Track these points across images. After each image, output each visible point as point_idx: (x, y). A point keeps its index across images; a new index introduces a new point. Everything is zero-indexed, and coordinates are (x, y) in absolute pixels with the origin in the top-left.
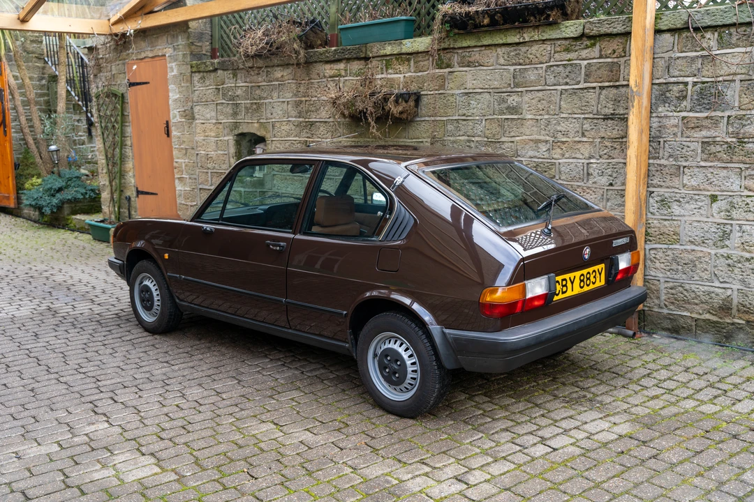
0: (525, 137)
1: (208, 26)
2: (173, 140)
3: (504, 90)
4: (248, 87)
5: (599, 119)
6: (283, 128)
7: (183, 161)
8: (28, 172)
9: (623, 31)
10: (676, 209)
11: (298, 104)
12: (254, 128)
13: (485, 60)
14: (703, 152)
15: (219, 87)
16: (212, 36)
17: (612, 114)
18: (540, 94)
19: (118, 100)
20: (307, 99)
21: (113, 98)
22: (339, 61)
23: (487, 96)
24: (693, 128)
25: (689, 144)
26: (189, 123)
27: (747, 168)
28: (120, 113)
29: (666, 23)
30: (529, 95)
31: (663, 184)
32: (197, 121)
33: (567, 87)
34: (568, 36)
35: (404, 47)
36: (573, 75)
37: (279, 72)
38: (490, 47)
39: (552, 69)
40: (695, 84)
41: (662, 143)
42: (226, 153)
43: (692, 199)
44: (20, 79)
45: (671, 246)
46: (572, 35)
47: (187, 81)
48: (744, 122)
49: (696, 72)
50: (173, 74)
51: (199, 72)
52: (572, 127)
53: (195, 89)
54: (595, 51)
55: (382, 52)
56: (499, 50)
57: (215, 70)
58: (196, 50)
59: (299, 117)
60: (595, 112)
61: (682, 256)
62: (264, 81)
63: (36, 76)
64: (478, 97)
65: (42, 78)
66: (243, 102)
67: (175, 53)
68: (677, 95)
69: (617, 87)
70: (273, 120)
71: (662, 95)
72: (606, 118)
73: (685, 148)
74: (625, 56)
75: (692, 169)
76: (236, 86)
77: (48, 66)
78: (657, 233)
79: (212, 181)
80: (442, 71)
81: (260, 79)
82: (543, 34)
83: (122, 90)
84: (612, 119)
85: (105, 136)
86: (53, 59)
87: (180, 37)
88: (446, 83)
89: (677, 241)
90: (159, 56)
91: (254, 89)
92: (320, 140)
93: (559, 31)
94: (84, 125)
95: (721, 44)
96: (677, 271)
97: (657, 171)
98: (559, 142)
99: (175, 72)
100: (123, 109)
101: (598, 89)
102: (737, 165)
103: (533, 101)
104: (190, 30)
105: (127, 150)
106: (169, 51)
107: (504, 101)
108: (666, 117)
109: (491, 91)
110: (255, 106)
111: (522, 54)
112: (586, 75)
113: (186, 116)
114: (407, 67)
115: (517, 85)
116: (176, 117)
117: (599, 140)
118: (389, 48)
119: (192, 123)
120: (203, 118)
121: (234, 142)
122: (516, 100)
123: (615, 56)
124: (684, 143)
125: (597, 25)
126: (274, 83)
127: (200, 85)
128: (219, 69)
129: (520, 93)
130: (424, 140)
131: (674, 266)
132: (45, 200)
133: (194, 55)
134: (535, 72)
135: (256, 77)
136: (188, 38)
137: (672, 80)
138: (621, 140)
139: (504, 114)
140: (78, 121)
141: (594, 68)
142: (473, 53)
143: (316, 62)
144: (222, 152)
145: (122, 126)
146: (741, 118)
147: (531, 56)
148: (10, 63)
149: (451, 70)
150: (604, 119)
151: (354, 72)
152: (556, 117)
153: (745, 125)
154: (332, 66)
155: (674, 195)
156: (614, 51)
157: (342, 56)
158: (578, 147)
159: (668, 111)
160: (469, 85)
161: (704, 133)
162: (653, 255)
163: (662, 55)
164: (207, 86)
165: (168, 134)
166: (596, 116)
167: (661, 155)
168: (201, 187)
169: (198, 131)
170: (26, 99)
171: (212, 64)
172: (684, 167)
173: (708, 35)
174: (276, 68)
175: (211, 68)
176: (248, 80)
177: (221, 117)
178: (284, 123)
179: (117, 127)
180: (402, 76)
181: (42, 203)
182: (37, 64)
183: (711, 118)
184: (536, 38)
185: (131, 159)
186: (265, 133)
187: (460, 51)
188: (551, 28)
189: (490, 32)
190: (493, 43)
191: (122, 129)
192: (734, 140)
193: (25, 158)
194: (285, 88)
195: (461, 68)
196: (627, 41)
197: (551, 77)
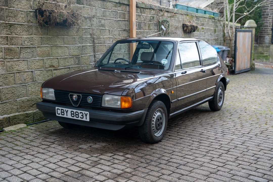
0: (107, 36)
3: (100, 18)
13: (94, 4)
20: (7, 8)
23: (96, 19)
30: (107, 20)
33: (115, 19)
36: (117, 15)
39: (112, 12)
40: (137, 22)
49: (137, 19)
52: (117, 33)
54: (121, 8)
64: (93, 19)
80: (80, 5)
88: (82, 11)
98: (115, 38)
101: (122, 21)
103: (108, 23)
107: (100, 22)
115: (104, 16)
117: (123, 37)
122: (103, 22)
123: (124, 11)
130: (76, 37)
134: (108, 12)
141: (121, 14)
149: (84, 6)
152: (114, 29)
160: (90, 14)
166: (122, 30)
195: (87, 6)
196: (127, 7)
197: (112, 15)
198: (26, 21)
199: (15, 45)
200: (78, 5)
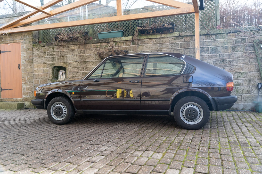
2: (22, 70)
3: (156, 50)
4: (59, 51)
6: (74, 64)
7: (26, 77)
9: (191, 35)
11: (81, 56)
12: (61, 64)
13: (149, 42)
14: (213, 63)
15: (46, 52)
16: (39, 37)
18: (167, 51)
20: (84, 54)
22: (98, 43)
25: (210, 62)
26: (30, 64)
27: (225, 67)
29: (202, 33)
30: (164, 51)
32: (34, 63)
33: (175, 49)
36: (177, 46)
37: (73, 47)
39: (171, 44)
40: (210, 47)
42: (48, 73)
46: (176, 36)
48: (223, 56)
49: (210, 45)
50: (23, 48)
51: (37, 47)
53: (34, 53)
54: (183, 40)
55: (114, 40)
56: (154, 40)
57: (44, 46)
59: (81, 60)
62: (66, 49)
64: (147, 52)
66: (56, 56)
67: (25, 41)
68: (206, 50)
69: (189, 49)
70: (70, 61)
71: (202, 50)
73: (209, 63)
74: (191, 41)
76: (53, 51)
79: (40, 83)
80: (135, 45)
81: (64, 49)
82: (168, 35)
87: (28, 36)
88: (137, 49)
90: (17, 42)
91: (61, 52)
92: (89, 67)
93: (172, 35)
95: (216, 38)
99: (25, 47)
101: (184, 49)
102: (222, 66)
104: (33, 34)
106: (22, 41)
108: (204, 55)
109: (152, 50)
110: (62, 57)
111: (161, 41)
112: (181, 46)
113: (29, 62)
114: (123, 45)
115: (160, 49)
116: (24, 62)
118: (117, 39)
119: (32, 64)
120: (37, 62)
121: (52, 69)
123: (188, 41)
125: (184, 33)
126: (70, 50)
127: (36, 52)
128: (46, 46)
133: (34, 42)
134: (165, 45)
135: (62, 48)
136: (32, 36)
137: (205, 46)
141: (183, 44)
142: (146, 41)
143: (88, 43)
144: (46, 73)
146: (222, 55)
147: (164, 41)
149: (138, 45)
151: (103, 46)
153: (224, 57)
154: (95, 45)
156: (188, 40)
157: (99, 41)
160: (145, 49)
161: (214, 59)
163: (201, 41)
164: (40, 52)
165: (19, 69)
168: (35, 85)
169: (35, 66)
171: (43, 44)
173: (213, 36)
174: (71, 46)
175: (43, 46)
176: (59, 49)
177: (46, 62)
178: (74, 62)
180: (121, 47)
183: (215, 55)
184: (166, 36)
186: (66, 66)
187: (141, 40)
188: (170, 34)
189: (151, 35)
190: (152, 38)
192: (221, 60)
194: (75, 51)
195: (142, 45)
196: (192, 37)
197: (171, 46)
198: (94, 59)
199: (88, 71)
200: (133, 45)
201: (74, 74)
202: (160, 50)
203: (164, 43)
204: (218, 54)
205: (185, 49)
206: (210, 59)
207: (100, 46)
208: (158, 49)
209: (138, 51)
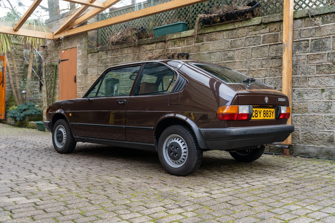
1: (96, 35)
2: (77, 84)
3: (226, 50)
4: (112, 58)
5: (269, 59)
7: (81, 93)
8: (11, 104)
9: (279, 20)
10: (305, 97)
13: (218, 38)
14: (317, 70)
15: (99, 59)
16: (97, 39)
17: (275, 56)
18: (243, 50)
19: (54, 68)
21: (52, 67)
22: (153, 43)
23: (219, 53)
24: (312, 60)
25: (310, 67)
26: (85, 76)
28: (55, 74)
29: (298, 15)
30: (238, 51)
31: (299, 86)
32: (89, 75)
34: (255, 24)
35: (182, 35)
36: (257, 41)
38: (220, 32)
39: (248, 39)
40: (312, 40)
41: (298, 67)
43: (313, 91)
44: (12, 65)
45: (304, 114)
46: (257, 24)
47: (85, 57)
49: (312, 35)
50: (79, 55)
51: (91, 53)
52: (257, 64)
53: (89, 60)
54: (267, 30)
55: (172, 38)
56: (224, 33)
57: (98, 52)
58: (90, 44)
60: (267, 56)
61: (309, 118)
62: (120, 55)
63: (19, 65)
64: (215, 54)
65: (22, 66)
66: (109, 65)
67: (81, 46)
68: (304, 46)
69: (277, 44)
71: (298, 46)
72: (272, 58)
73: (309, 69)
74: (280, 31)
75: (312, 78)
76: (107, 58)
77: (25, 61)
78: (297, 109)
80: (199, 44)
81: (118, 54)
82: (243, 24)
83: (57, 63)
84: (275, 59)
85: (47, 84)
86: (27, 58)
87: (83, 39)
88: (201, 49)
89: (307, 111)
90: (73, 48)
91: (115, 58)
93: (251, 22)
94: (38, 86)
95: (323, 22)
96: (307, 125)
97: (296, 80)
98: (251, 71)
99: (80, 54)
100: (56, 72)
101: (268, 46)
102: (333, 75)
103: (239, 54)
104: (88, 35)
105: (57, 90)
106: (78, 45)
107: (226, 55)
108: (300, 55)
109: (220, 51)
111: (234, 33)
112: (263, 40)
113: (84, 73)
114: (183, 44)
115: (232, 47)
116: (79, 73)
117: (270, 68)
118: (175, 36)
120: (91, 73)
121: (105, 83)
122: (232, 54)
123: (276, 31)
124: (308, 67)
125: (268, 18)
126: (124, 55)
127: (91, 59)
128: (100, 51)
129: (233, 51)
131: (306, 123)
132: (18, 114)
133: (89, 46)
134: (240, 41)
135: (116, 53)
136: (87, 39)
137: (302, 39)
138: (279, 68)
139: (226, 60)
140: (36, 84)
141: (267, 37)
142: (213, 35)
143: (143, 44)
145: (55, 79)
147: (238, 34)
148: (9, 58)
149: (203, 43)
150: (271, 59)
151: (160, 47)
152: (250, 60)
154: (150, 45)
155: (304, 90)
156: (276, 29)
157: (155, 41)
158: (260, 72)
159: (300, 53)
160: (211, 49)
161: (317, 61)
162: (296, 119)
164: (94, 59)
165: (75, 82)
166: (268, 58)
167: (298, 73)
169: (89, 79)
170: (14, 74)
171: (97, 49)
172: (309, 77)
173: (317, 19)
174: (125, 49)
175: (96, 51)
176: (112, 55)
179: (53, 79)
180: (181, 48)
181: (16, 115)
182: (20, 60)
183: (320, 54)
184: (241, 26)
185: (58, 94)
186: (119, 78)
187: (207, 35)
188: (247, 21)
189: (220, 25)
190: (222, 30)
191: (55, 81)
192: (331, 63)
193: (11, 98)
194: (129, 57)
195: (207, 42)
196: (281, 24)
197: (248, 42)
200: (196, 44)
201: (126, 89)
202: (232, 49)
203: (238, 37)
204: (324, 52)
205: (270, 45)
206: (310, 63)
207: (156, 47)
208: (229, 47)
209: (203, 53)
